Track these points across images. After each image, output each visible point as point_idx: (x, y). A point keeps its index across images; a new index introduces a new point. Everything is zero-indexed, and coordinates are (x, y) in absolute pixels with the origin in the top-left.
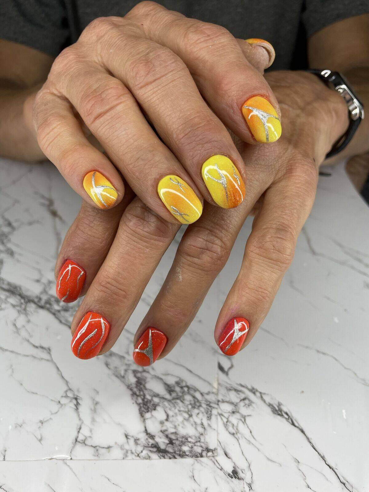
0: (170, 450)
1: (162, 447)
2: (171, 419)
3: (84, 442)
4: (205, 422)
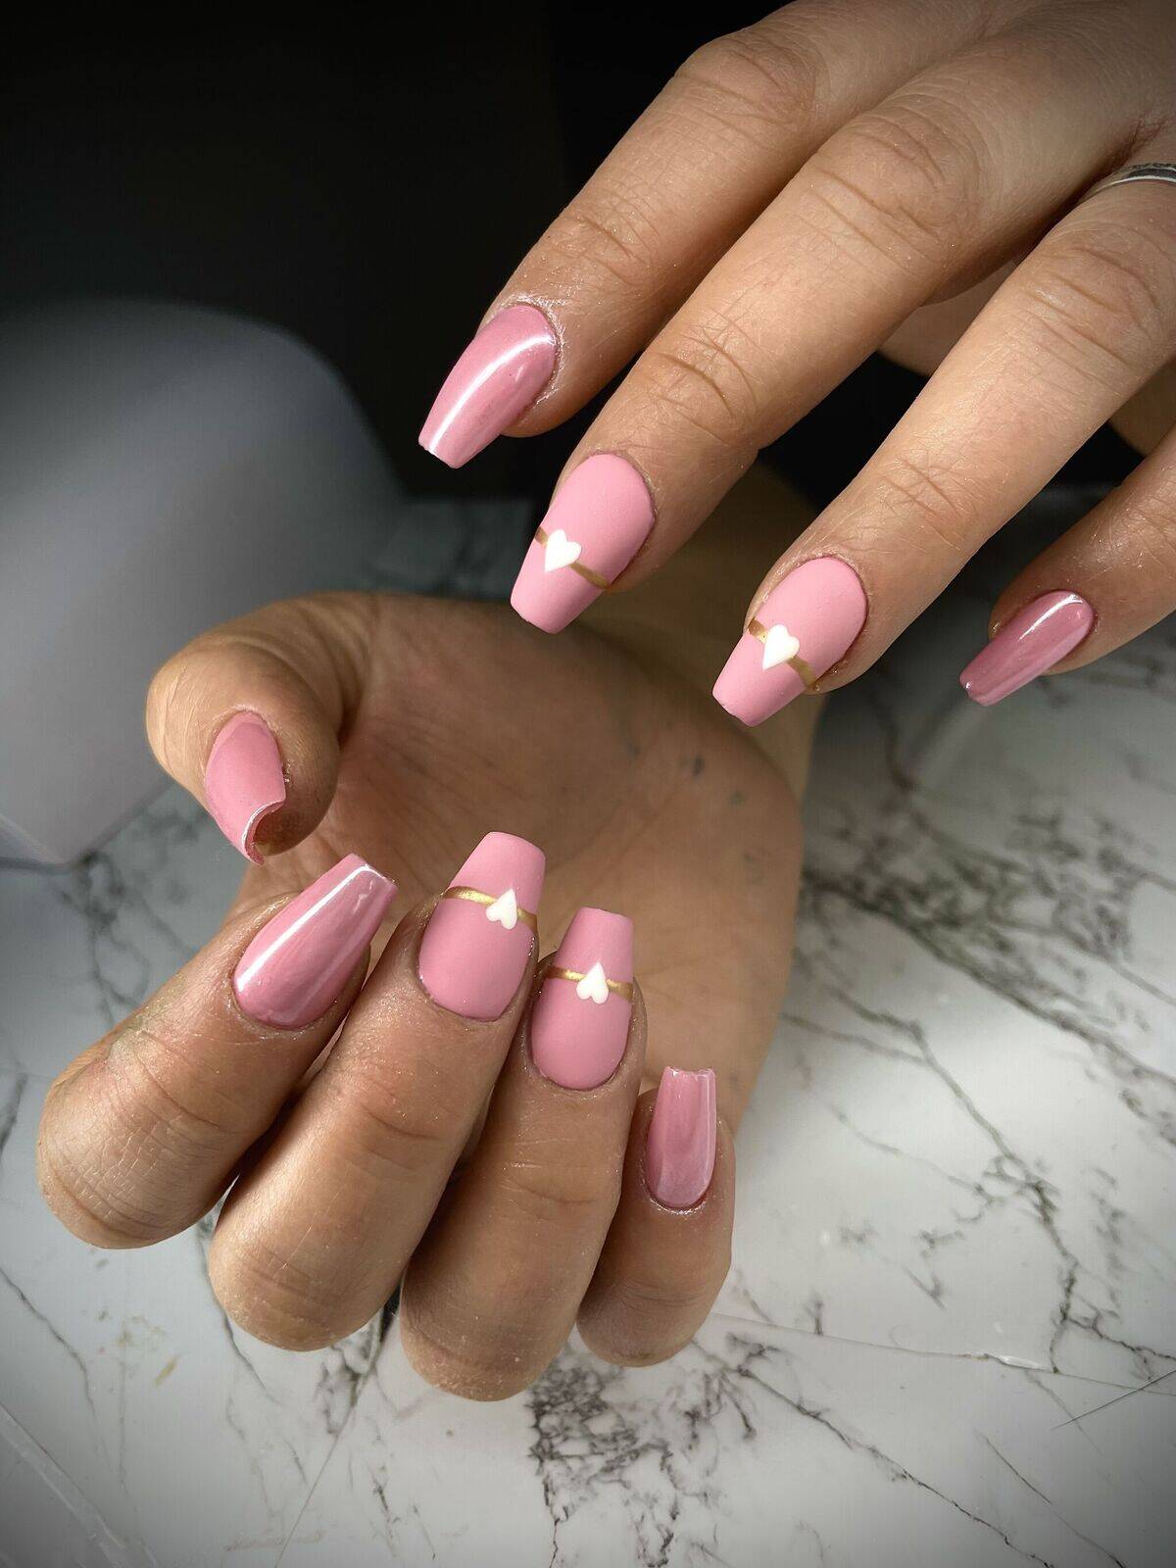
3: (1093, 1326)
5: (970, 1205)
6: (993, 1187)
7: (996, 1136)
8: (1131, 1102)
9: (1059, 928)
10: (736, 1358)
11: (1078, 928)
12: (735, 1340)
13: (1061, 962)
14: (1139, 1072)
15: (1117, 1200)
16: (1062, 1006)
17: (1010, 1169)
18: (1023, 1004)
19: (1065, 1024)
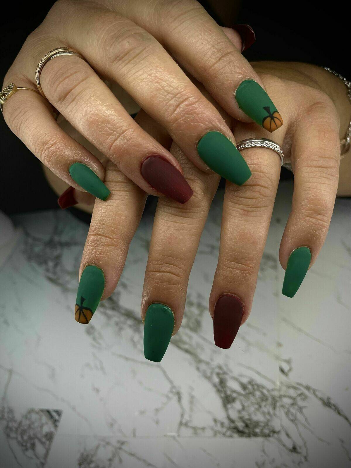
0: (246, 431)
1: (241, 428)
2: (246, 409)
3: (186, 425)
4: (271, 411)
5: (165, 400)
6: (171, 395)
7: (171, 382)
8: (198, 369)
9: (188, 326)
10: (118, 445)
11: (191, 325)
12: (118, 442)
13: (187, 334)
14: (200, 361)
15: (194, 393)
16: (186, 347)
17: (174, 390)
18: (179, 347)
19: (187, 351)
